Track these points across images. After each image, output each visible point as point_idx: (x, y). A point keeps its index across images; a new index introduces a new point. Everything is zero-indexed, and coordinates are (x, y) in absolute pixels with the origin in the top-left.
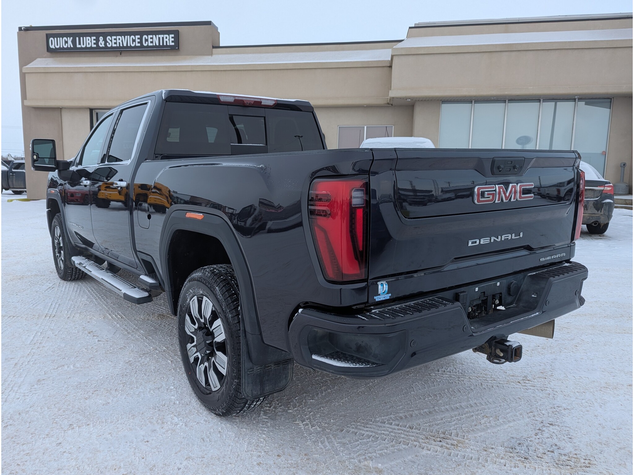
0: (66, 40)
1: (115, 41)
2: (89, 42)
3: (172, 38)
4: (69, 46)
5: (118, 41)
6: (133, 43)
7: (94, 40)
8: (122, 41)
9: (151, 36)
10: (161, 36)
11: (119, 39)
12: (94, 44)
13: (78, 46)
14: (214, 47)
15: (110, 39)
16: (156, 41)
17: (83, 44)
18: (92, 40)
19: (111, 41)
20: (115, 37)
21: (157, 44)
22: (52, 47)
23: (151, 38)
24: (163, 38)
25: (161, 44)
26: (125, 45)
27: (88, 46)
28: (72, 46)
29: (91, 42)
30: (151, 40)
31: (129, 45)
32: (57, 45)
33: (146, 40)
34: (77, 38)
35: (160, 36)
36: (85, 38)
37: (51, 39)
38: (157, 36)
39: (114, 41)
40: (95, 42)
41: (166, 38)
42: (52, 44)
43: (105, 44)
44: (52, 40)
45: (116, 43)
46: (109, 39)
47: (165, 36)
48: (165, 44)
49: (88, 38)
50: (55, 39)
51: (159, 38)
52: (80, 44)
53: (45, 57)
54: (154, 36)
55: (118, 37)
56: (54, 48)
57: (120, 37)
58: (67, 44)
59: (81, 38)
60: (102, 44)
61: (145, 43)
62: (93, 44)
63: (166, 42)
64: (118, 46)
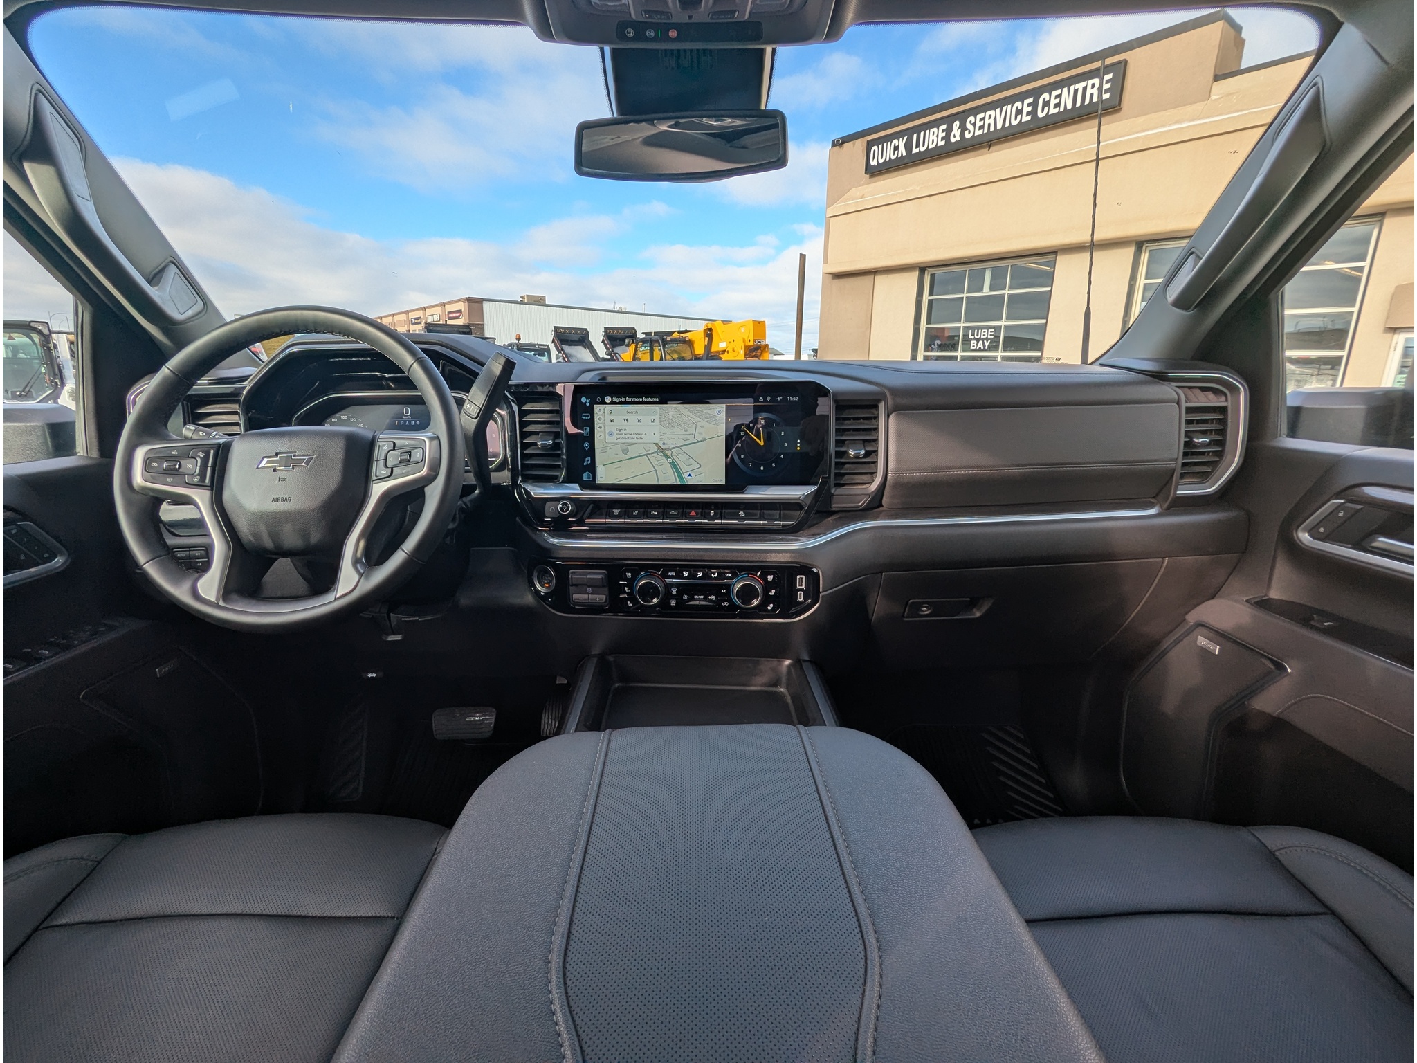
0: (897, 145)
1: (982, 123)
2: (934, 138)
3: (1108, 81)
4: (900, 156)
5: (987, 121)
6: (1016, 119)
7: (943, 131)
8: (995, 119)
9: (1058, 92)
10: (1080, 86)
11: (990, 116)
12: (943, 139)
13: (915, 151)
14: (1217, 78)
15: (973, 122)
16: (1067, 99)
17: (923, 146)
18: (940, 131)
19: (974, 125)
20: (982, 115)
21: (1069, 107)
22: (873, 163)
23: (1057, 97)
24: (1085, 89)
25: (1078, 104)
26: (999, 126)
27: (931, 146)
28: (904, 154)
29: (937, 136)
30: (1058, 100)
31: (1007, 125)
32: (882, 158)
33: (1046, 104)
34: (915, 136)
35: (1077, 86)
36: (927, 132)
37: (875, 148)
38: (1072, 88)
39: (979, 124)
40: (944, 134)
41: (1093, 86)
42: (874, 158)
43: (962, 135)
44: (874, 151)
45: (981, 127)
46: (970, 122)
47: (1091, 82)
48: (1087, 102)
49: (932, 130)
50: (881, 146)
51: (1076, 91)
52: (917, 146)
53: (863, 185)
54: (1065, 90)
55: (988, 113)
56: (876, 164)
57: (992, 112)
58: (896, 152)
59: (922, 134)
60: (955, 136)
61: (1043, 111)
62: (940, 139)
63: (1092, 95)
64: (986, 131)
